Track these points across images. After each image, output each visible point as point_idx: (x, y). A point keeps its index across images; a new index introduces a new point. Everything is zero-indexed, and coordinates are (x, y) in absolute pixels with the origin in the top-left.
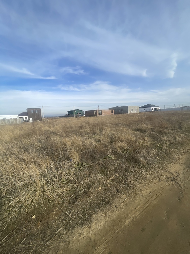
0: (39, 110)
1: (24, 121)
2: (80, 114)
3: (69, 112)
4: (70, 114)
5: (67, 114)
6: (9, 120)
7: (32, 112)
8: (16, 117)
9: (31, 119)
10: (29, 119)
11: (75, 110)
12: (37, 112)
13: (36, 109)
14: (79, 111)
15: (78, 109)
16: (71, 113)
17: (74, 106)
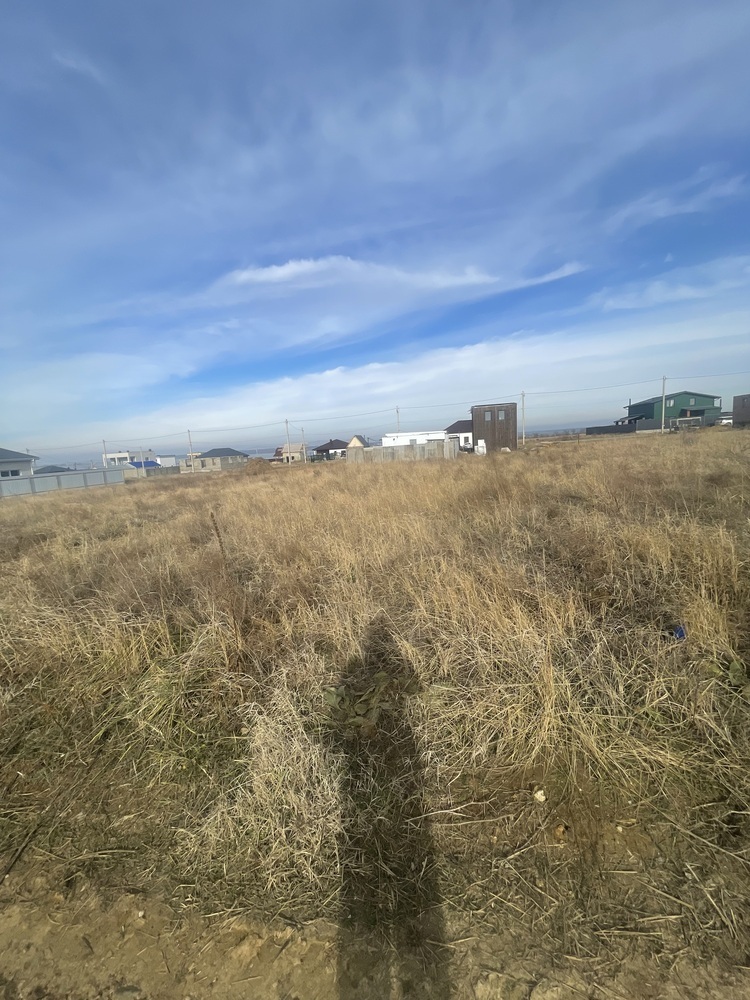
0: (511, 410)
1: (461, 449)
2: (694, 413)
3: (633, 409)
4: (640, 418)
5: (623, 420)
6: (423, 447)
7: (488, 417)
8: (441, 435)
9: (481, 443)
10: (475, 443)
11: (669, 398)
12: (502, 417)
13: (500, 407)
14: (692, 401)
15: (686, 393)
16: (642, 414)
17: (664, 379)
